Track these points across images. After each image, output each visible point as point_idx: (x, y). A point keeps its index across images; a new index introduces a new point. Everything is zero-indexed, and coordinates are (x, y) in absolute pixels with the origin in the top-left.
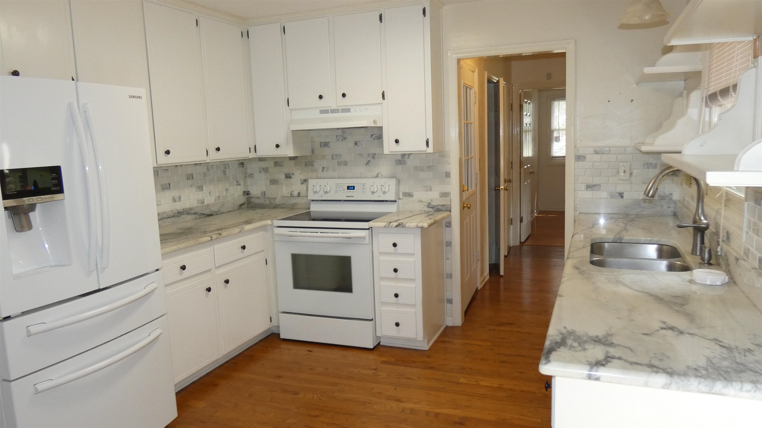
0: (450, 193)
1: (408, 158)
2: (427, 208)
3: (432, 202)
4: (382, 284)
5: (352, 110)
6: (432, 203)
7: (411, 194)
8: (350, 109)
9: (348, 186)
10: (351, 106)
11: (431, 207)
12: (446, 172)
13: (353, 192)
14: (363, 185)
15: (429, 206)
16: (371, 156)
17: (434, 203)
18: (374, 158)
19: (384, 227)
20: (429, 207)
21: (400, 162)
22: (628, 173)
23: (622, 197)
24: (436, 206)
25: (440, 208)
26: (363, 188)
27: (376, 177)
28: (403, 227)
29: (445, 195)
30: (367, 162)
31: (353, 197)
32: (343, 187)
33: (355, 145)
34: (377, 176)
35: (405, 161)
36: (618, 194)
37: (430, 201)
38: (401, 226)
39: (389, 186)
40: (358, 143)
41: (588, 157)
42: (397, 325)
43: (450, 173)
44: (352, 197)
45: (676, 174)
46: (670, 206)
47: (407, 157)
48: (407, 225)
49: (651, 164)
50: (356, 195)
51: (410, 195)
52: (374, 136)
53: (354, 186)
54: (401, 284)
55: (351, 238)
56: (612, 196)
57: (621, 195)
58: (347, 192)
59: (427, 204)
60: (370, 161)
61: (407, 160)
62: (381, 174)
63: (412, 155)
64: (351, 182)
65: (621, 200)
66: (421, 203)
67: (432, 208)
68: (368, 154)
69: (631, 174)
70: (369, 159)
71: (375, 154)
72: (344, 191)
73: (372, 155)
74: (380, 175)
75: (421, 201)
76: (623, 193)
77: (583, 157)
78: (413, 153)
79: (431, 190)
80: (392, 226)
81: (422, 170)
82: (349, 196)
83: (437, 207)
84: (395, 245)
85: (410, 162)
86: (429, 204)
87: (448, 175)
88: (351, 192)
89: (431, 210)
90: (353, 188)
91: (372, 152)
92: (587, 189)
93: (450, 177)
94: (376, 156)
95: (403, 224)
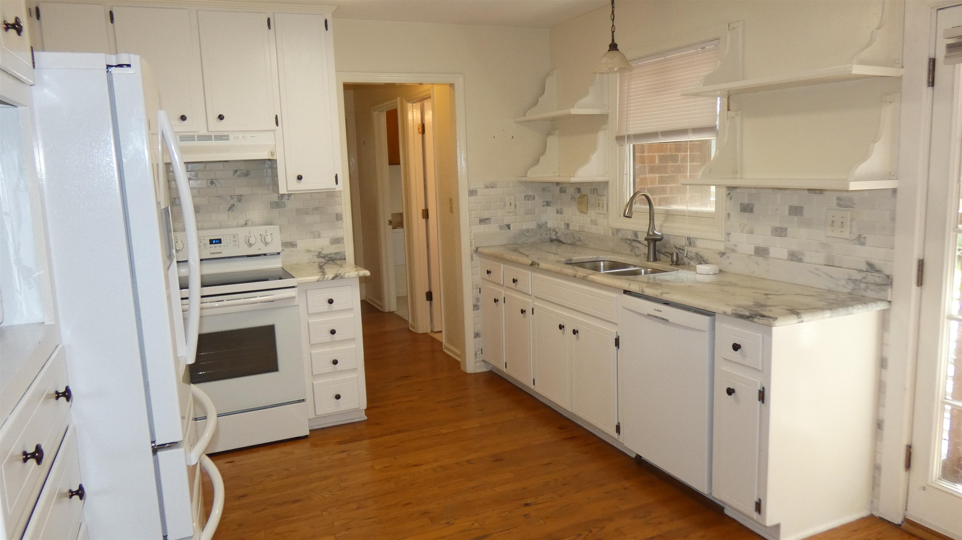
0: (343, 239)
1: (288, 199)
2: (317, 259)
3: (323, 250)
4: (314, 352)
5: (231, 137)
6: (323, 252)
7: (294, 243)
8: (228, 136)
9: (210, 240)
10: (230, 131)
11: (321, 257)
12: (336, 215)
13: (220, 246)
14: (234, 236)
15: (319, 255)
16: (236, 199)
17: (325, 252)
18: (240, 200)
19: (318, 281)
20: (320, 257)
21: (277, 205)
22: (513, 206)
23: (510, 228)
24: (329, 254)
25: (333, 257)
26: (234, 240)
27: (244, 225)
28: (341, 278)
29: (337, 241)
30: (229, 206)
31: (221, 253)
32: (202, 241)
33: (209, 185)
34: (246, 224)
35: (284, 203)
36: (506, 226)
37: (321, 250)
38: (339, 277)
39: (271, 235)
40: (215, 181)
41: (479, 191)
42: (338, 397)
43: (341, 215)
44: (219, 253)
45: (549, 205)
46: (548, 234)
47: (286, 197)
48: (346, 275)
49: (530, 196)
50: (224, 250)
51: (292, 245)
52: (239, 173)
53: (221, 239)
54: (337, 348)
55: (273, 301)
56: (501, 228)
57: (508, 226)
58: (211, 247)
59: (317, 254)
60: (234, 205)
61: (286, 201)
62: (252, 222)
63: (292, 195)
64: (215, 235)
65: (508, 230)
66: (309, 253)
67: (324, 257)
68: (231, 196)
69: (515, 206)
70: (232, 202)
71: (242, 196)
72: (205, 247)
73: (237, 197)
74: (249, 223)
75: (309, 251)
76: (510, 225)
77: (475, 191)
78: (294, 194)
79: (319, 236)
80: (328, 278)
81: (306, 213)
82: (214, 253)
83: (329, 256)
84: (331, 301)
85: (290, 204)
86: (320, 253)
87: (339, 217)
88: (216, 248)
89: (323, 260)
90: (219, 241)
91: (238, 193)
92: (480, 223)
93: (341, 219)
94: (243, 198)
95: (342, 275)
